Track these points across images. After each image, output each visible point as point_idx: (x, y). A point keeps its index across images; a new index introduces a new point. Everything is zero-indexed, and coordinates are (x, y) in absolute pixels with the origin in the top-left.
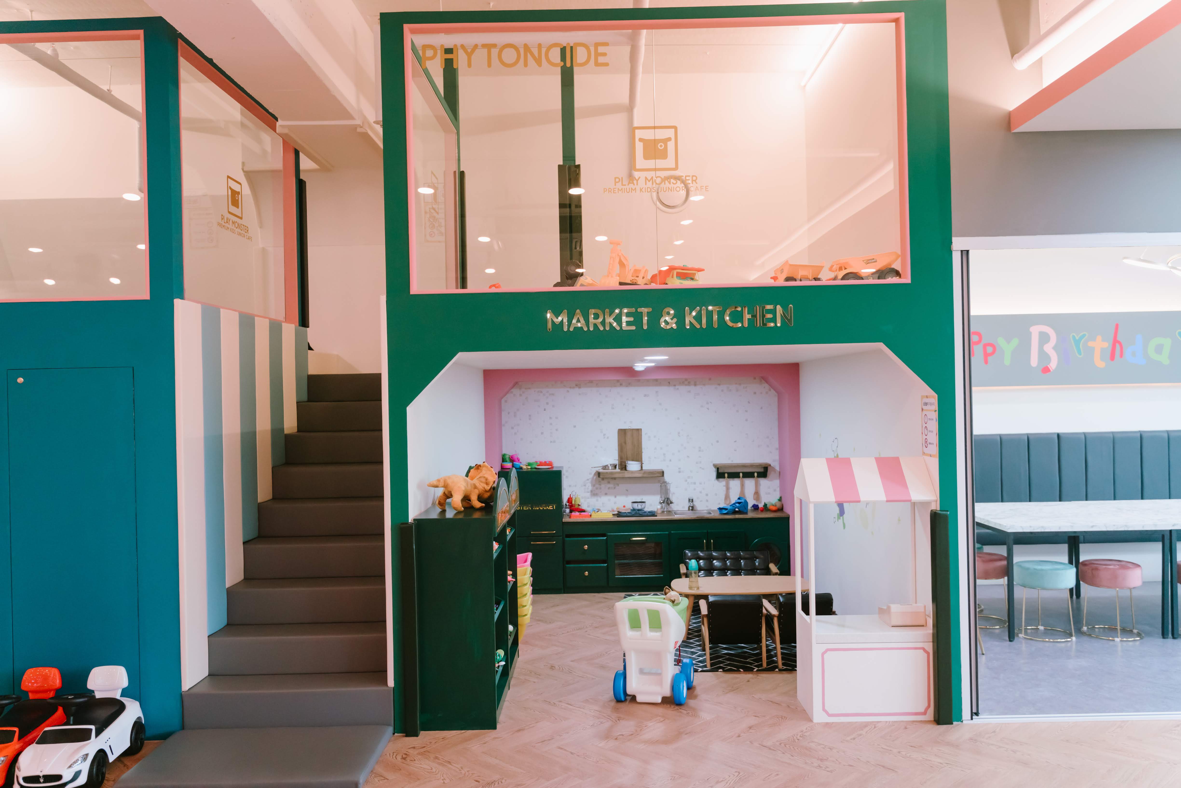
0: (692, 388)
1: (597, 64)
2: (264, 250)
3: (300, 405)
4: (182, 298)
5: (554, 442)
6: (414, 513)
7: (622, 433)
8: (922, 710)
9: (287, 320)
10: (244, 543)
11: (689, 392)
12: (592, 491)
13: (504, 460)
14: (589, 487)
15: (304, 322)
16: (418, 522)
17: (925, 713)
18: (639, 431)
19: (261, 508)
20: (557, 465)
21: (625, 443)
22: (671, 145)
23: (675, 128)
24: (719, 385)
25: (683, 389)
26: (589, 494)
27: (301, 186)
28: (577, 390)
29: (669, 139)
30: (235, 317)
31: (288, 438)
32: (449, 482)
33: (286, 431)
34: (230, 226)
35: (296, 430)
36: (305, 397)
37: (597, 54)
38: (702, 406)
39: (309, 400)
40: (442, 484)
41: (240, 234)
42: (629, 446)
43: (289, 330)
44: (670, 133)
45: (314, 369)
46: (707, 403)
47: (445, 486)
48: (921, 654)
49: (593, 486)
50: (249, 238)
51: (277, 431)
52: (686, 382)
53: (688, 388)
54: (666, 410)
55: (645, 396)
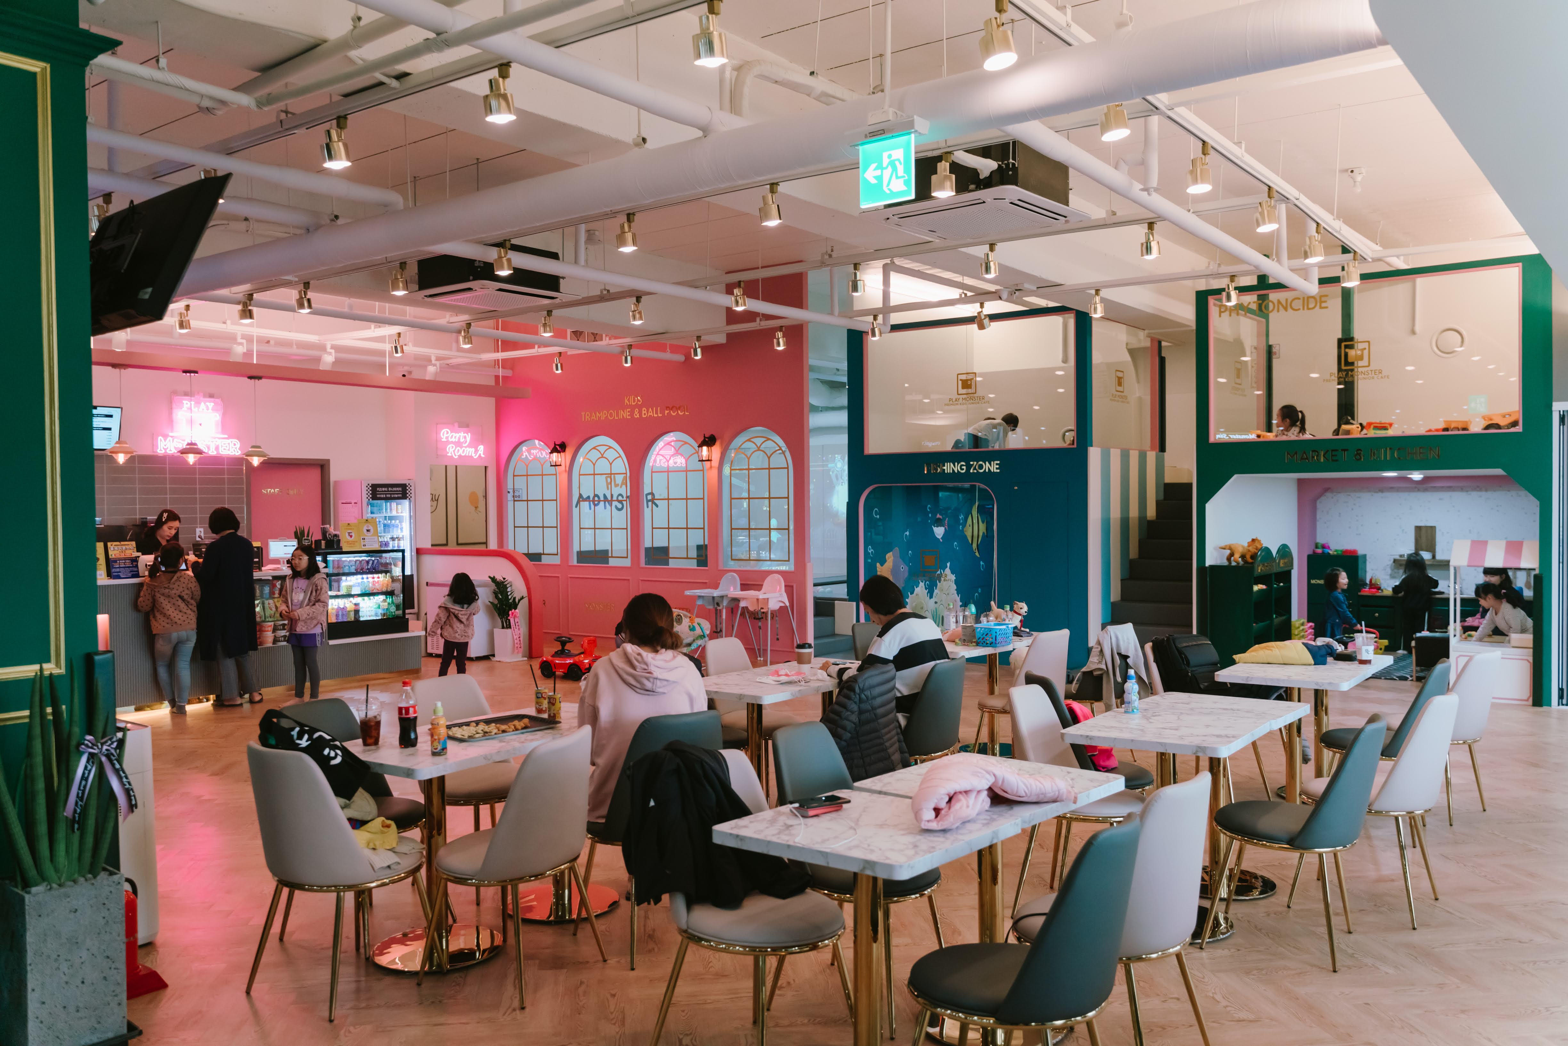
0: (1483, 493)
1: (1321, 308)
2: (1140, 398)
3: (1158, 503)
4: (1092, 446)
5: (1360, 534)
6: (1209, 562)
7: (1418, 529)
8: (1526, 698)
9: (1152, 449)
10: (1121, 580)
11: (1481, 497)
12: (1391, 575)
13: (1317, 547)
14: (1389, 571)
15: (1162, 449)
16: (1211, 567)
17: (1527, 700)
18: (1433, 529)
19: (1132, 562)
20: (1361, 552)
21: (1420, 537)
22: (1366, 352)
23: (1369, 342)
24: (1509, 491)
25: (1475, 494)
26: (1388, 577)
27: (1162, 361)
28: (1380, 494)
29: (1365, 349)
30: (1118, 451)
31: (1150, 523)
32: (1232, 547)
33: (1148, 519)
34: (1117, 399)
35: (1155, 518)
36: (1162, 497)
37: (1321, 302)
38: (1492, 509)
39: (1165, 499)
40: (1228, 547)
41: (1122, 402)
42: (1424, 540)
43: (1151, 456)
44: (1366, 345)
45: (1168, 480)
46: (1497, 506)
47: (1230, 549)
48: (1528, 665)
49: (1392, 570)
50: (1128, 403)
51: (1142, 518)
52: (1478, 489)
53: (1479, 493)
54: (1459, 511)
55: (1440, 499)
